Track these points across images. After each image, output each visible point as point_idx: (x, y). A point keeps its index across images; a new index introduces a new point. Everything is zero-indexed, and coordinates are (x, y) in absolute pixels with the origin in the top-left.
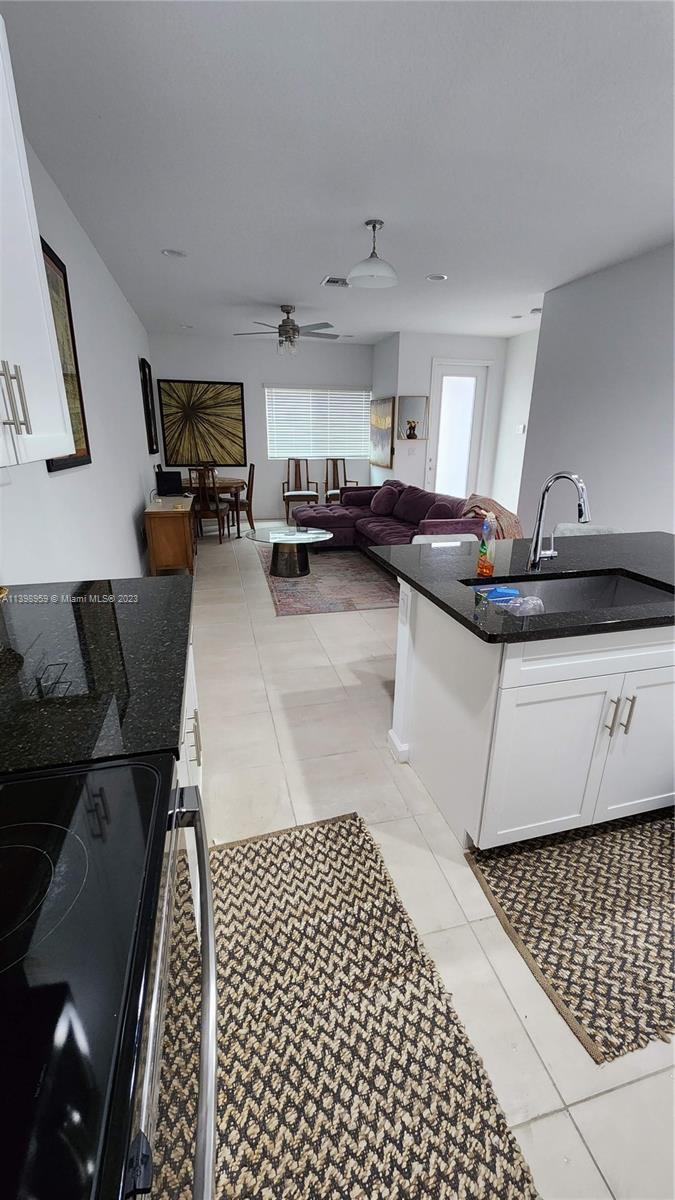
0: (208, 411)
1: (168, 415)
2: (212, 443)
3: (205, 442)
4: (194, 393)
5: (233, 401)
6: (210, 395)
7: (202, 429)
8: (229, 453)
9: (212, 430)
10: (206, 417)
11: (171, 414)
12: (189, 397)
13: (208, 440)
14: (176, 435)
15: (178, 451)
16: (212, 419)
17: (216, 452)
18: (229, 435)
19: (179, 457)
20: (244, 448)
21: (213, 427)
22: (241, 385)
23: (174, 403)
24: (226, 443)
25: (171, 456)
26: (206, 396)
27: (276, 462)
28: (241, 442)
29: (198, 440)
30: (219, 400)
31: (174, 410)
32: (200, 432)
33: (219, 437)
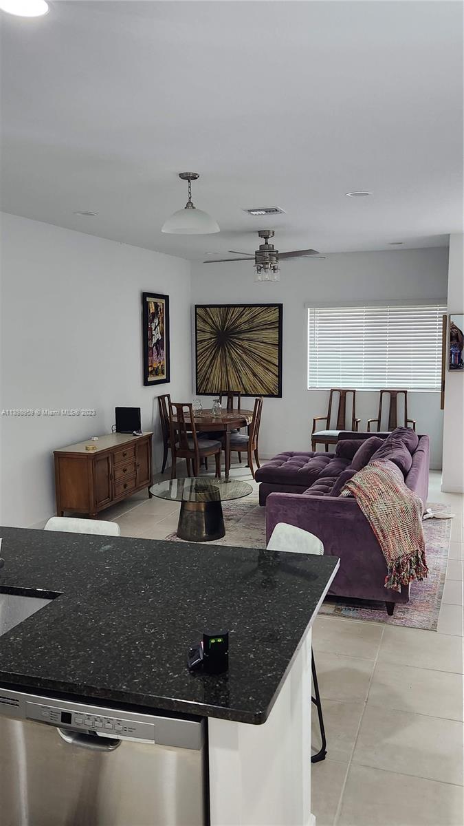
0: (242, 336)
1: (201, 342)
2: (244, 371)
3: (237, 370)
4: (229, 318)
5: (269, 324)
6: (245, 318)
7: (234, 355)
8: (261, 382)
9: (244, 356)
10: (240, 343)
11: (204, 340)
12: (224, 321)
13: (239, 367)
14: (208, 362)
15: (208, 379)
16: (245, 344)
17: (248, 380)
18: (263, 362)
19: (209, 385)
20: (280, 376)
21: (245, 353)
22: (280, 306)
23: (208, 328)
24: (259, 370)
25: (202, 383)
26: (241, 320)
27: (315, 392)
28: (276, 371)
29: (230, 368)
30: (254, 324)
31: (207, 336)
32: (232, 359)
33: (252, 364)
